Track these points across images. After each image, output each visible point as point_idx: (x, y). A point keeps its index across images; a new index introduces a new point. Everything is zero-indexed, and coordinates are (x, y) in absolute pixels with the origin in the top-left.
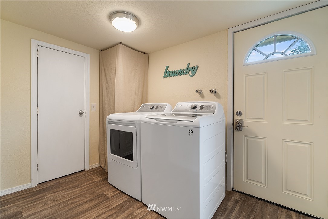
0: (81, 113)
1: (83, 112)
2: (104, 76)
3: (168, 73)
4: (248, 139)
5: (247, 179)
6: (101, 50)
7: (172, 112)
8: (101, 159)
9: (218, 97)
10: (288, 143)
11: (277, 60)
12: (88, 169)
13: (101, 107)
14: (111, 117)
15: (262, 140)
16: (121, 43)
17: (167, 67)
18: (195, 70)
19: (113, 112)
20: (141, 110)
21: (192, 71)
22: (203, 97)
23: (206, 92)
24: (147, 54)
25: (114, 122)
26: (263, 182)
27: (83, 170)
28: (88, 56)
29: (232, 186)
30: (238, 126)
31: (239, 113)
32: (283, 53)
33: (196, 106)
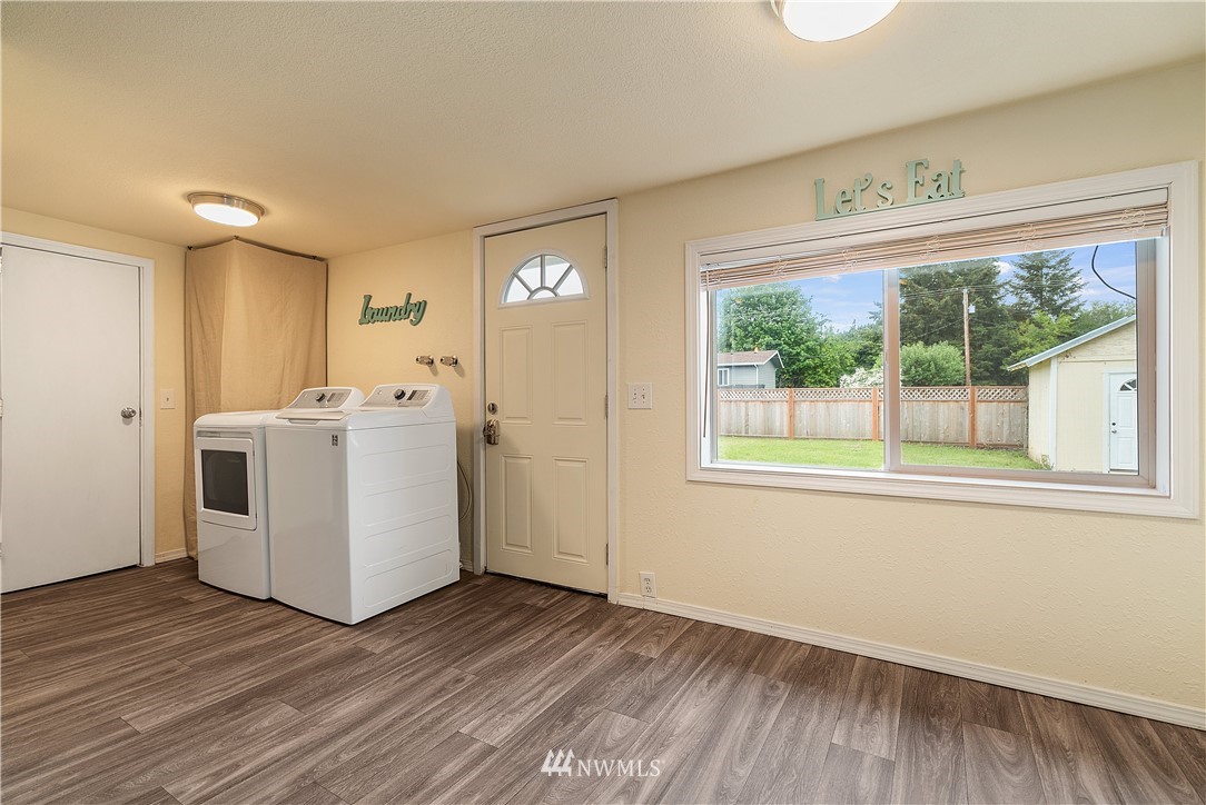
0: (127, 416)
1: (133, 412)
2: (195, 316)
3: (370, 313)
4: (509, 460)
5: (507, 544)
6: (190, 248)
8: (189, 535)
9: (461, 373)
10: (560, 463)
11: (544, 303)
12: (148, 562)
13: (189, 398)
14: (206, 420)
15: (526, 461)
16: (237, 238)
17: (368, 298)
18: (421, 307)
19: (216, 409)
21: (413, 310)
22: (432, 373)
24: (321, 259)
25: (213, 433)
26: (529, 545)
27: (134, 566)
28: (148, 266)
29: (482, 564)
30: (490, 436)
31: (493, 409)
32: (552, 290)
33: (403, 394)
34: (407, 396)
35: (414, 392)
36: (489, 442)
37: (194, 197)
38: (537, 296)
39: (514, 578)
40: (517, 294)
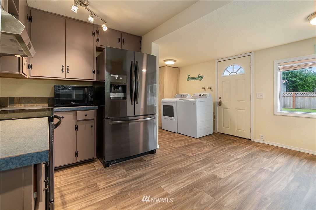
3: (189, 78)
4: (224, 109)
5: (224, 127)
7: (191, 98)
9: (212, 91)
10: (238, 110)
11: (234, 76)
14: (163, 100)
15: (229, 109)
16: (166, 66)
17: (189, 75)
18: (202, 77)
20: (176, 97)
21: (201, 78)
22: (205, 91)
23: (206, 88)
24: (179, 68)
25: (165, 102)
26: (229, 127)
29: (217, 131)
30: (219, 104)
31: (220, 98)
32: (236, 73)
33: (201, 95)
34: (202, 95)
35: (203, 95)
36: (219, 105)
37: (165, 61)
38: (231, 74)
39: (226, 134)
40: (226, 74)
